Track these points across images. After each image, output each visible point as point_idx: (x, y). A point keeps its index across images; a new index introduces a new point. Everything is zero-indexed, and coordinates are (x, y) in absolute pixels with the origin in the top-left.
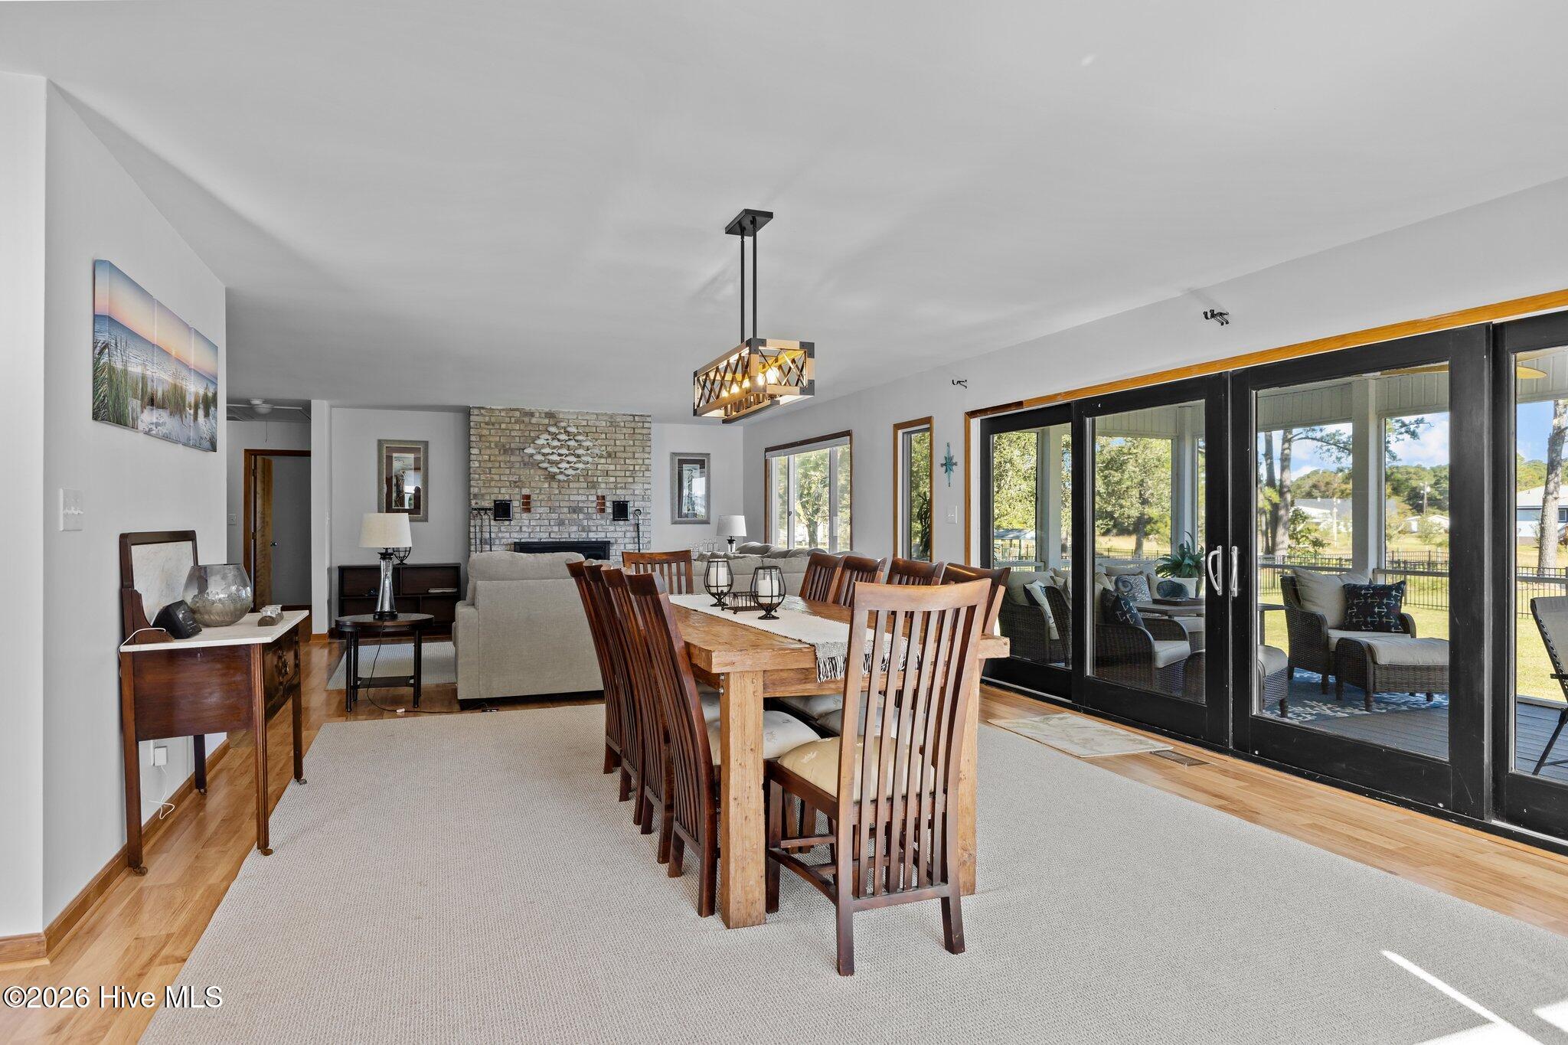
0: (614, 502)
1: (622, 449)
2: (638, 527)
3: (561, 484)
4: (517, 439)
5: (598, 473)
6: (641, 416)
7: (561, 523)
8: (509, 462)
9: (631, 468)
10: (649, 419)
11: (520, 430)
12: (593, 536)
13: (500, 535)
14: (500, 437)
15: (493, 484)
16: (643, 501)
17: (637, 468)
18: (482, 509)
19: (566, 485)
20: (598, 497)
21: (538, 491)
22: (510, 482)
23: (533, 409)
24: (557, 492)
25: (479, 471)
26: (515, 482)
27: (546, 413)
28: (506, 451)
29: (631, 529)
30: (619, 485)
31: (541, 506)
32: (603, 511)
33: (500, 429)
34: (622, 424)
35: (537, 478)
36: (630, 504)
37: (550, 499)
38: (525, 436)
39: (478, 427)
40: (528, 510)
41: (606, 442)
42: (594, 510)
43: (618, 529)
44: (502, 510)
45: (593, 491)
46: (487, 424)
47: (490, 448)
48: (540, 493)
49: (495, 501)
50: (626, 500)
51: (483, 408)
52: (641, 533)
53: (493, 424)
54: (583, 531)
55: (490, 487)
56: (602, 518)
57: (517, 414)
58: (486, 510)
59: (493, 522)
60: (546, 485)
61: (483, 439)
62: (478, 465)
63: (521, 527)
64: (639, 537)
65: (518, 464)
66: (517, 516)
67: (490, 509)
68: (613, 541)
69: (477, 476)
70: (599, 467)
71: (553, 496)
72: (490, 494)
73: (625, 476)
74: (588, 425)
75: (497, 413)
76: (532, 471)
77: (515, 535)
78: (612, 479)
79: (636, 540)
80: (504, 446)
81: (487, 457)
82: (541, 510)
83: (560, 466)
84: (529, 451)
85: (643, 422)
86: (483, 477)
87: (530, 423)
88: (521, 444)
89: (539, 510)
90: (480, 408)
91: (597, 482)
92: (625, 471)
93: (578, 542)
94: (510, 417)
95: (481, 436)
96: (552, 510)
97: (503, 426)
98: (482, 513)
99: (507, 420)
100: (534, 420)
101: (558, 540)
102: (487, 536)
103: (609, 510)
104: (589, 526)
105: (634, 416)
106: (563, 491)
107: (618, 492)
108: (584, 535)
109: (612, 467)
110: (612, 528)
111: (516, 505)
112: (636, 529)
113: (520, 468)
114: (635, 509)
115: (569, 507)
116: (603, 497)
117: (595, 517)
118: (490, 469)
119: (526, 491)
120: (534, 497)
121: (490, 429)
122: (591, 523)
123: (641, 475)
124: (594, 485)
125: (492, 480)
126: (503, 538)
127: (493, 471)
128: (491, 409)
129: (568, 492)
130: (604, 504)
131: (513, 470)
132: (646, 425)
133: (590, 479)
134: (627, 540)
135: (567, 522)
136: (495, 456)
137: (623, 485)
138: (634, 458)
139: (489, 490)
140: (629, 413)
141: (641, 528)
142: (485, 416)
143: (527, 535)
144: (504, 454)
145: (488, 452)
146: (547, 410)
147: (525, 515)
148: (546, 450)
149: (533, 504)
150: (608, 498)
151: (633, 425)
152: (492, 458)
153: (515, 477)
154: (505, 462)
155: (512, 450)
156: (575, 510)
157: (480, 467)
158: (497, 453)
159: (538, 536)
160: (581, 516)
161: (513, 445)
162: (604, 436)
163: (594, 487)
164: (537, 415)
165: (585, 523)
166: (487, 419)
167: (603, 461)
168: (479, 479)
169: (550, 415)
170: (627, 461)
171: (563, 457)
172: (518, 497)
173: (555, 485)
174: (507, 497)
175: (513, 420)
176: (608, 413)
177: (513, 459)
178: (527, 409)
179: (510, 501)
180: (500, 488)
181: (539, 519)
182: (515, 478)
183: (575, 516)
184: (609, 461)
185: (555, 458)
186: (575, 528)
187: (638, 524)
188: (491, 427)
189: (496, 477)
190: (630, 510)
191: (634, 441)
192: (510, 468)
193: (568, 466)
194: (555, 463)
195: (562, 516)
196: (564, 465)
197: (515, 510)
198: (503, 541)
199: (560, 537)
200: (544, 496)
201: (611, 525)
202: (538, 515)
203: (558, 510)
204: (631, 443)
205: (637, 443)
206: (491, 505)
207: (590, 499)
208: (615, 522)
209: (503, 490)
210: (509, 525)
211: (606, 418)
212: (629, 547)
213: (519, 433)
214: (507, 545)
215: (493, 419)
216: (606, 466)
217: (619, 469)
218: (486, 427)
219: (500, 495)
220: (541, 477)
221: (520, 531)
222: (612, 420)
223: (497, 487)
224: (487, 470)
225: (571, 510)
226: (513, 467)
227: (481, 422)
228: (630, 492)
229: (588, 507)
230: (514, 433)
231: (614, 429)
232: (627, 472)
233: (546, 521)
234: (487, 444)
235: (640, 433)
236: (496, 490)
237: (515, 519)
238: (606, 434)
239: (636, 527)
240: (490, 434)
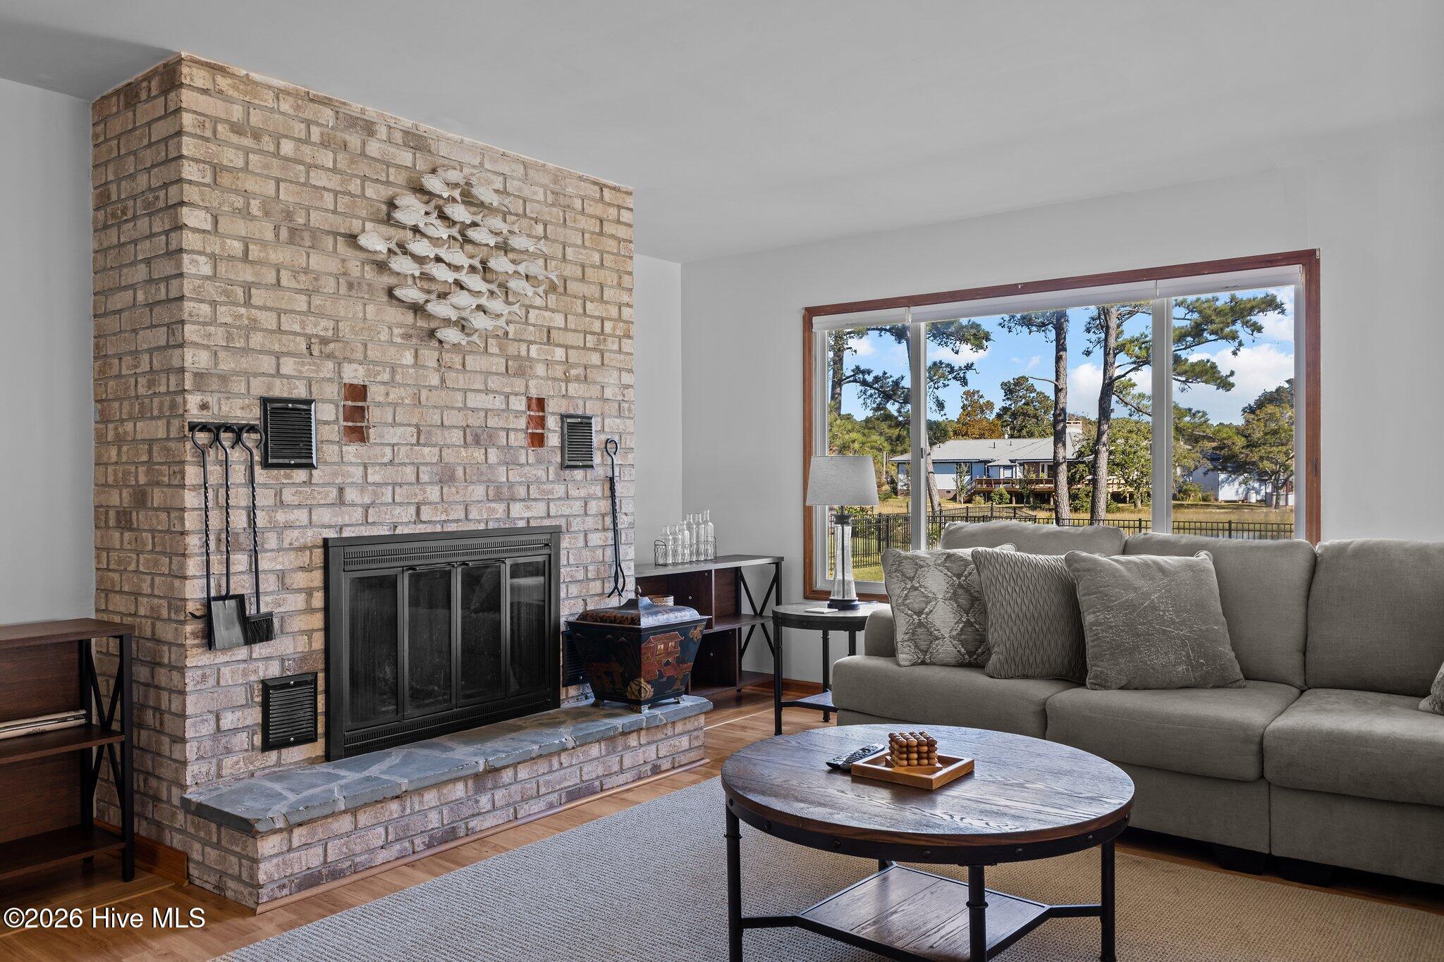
0: (563, 417)
1: (579, 273)
2: (612, 489)
3: (446, 357)
4: (328, 199)
5: (531, 333)
6: (615, 189)
7: (446, 477)
8: (306, 271)
9: (597, 326)
10: (629, 202)
11: (334, 170)
12: (520, 514)
13: (281, 517)
14: (278, 181)
15: (257, 340)
16: (619, 416)
17: (608, 326)
18: (228, 428)
19: (457, 360)
20: (529, 399)
21: (386, 377)
22: (309, 337)
23: (372, 112)
24: (435, 380)
25: (211, 290)
26: (324, 341)
27: (406, 133)
28: (294, 235)
29: (597, 490)
30: (573, 372)
31: (394, 424)
32: (538, 440)
33: (276, 154)
34: (578, 204)
35: (384, 336)
36: (596, 425)
37: (418, 403)
38: (350, 194)
39: (208, 134)
40: (358, 434)
41: (546, 249)
42: (522, 439)
43: (574, 493)
44: (286, 434)
45: (519, 385)
46: (237, 129)
47: (245, 213)
48: (391, 382)
50: (588, 413)
51: (221, 70)
52: (617, 501)
54: (498, 498)
55: (246, 350)
56: (539, 461)
57: (327, 115)
58: (238, 431)
59: (261, 475)
60: (408, 358)
61: (224, 180)
62: (206, 270)
63: (341, 490)
64: (614, 511)
65: (332, 282)
66: (331, 452)
67: (252, 429)
68: (563, 525)
69: (205, 309)
70: (533, 316)
71: (424, 393)
72: (248, 375)
73: (585, 347)
74: (506, 191)
75: (268, 99)
76: (372, 309)
77: (326, 516)
78: (559, 354)
79: (609, 520)
80: (289, 216)
81: (236, 247)
82: (394, 435)
83: (452, 300)
85: (619, 208)
86: (224, 314)
87: (363, 154)
88: (339, 219)
89: (388, 432)
90: (215, 67)
91: (528, 358)
92: (586, 333)
93: (489, 533)
94: (308, 123)
95: (217, 169)
96: (422, 435)
97: (287, 148)
98: (226, 438)
99: (299, 129)
101: (438, 529)
102: (239, 520)
103: (554, 440)
104: (511, 485)
105: (602, 187)
106: (451, 379)
107: (571, 390)
108: (500, 508)
109: (558, 320)
110: (559, 490)
111: (326, 417)
112: (608, 493)
113: (335, 296)
114: (603, 437)
115: (464, 429)
116: (541, 403)
117: (523, 460)
118: (248, 288)
119: (354, 374)
120: (375, 393)
121: (247, 152)
122: (513, 476)
123: (616, 347)
124: (519, 368)
125: (254, 326)
126: (289, 526)
127: (258, 297)
128: (248, 81)
129: (461, 381)
130: (541, 422)
131: (317, 301)
132: (626, 216)
133: (512, 349)
134: (590, 523)
135: (459, 472)
136: (263, 244)
137: (580, 371)
138: (602, 300)
139: (245, 363)
140: (592, 177)
141: (619, 489)
142: (229, 100)
143: (358, 514)
144: (291, 241)
145: (241, 227)
146: (407, 123)
147: (352, 451)
149: (374, 415)
150: (551, 406)
151: (598, 210)
152: (255, 253)
153: (324, 323)
154: (295, 274)
155: (315, 234)
156: (478, 437)
157: (214, 277)
158: (269, 235)
159: (388, 519)
160: (493, 456)
161: (316, 219)
162: (540, 229)
163: (521, 373)
164: (382, 132)
165: (502, 475)
166: (237, 113)
168: (213, 321)
169: (415, 140)
170: (589, 305)
171: (460, 276)
172: (332, 391)
173: (429, 356)
174: (300, 392)
175: (316, 133)
176: (550, 165)
177: (317, 262)
178: (356, 107)
179: (309, 402)
180: (278, 356)
181: (391, 462)
182: (322, 327)
183: (478, 454)
184: (552, 300)
185: (442, 274)
186: (478, 491)
187: (612, 480)
188: (247, 142)
189: (268, 319)
190: (597, 440)
191: (602, 253)
192: (309, 293)
194: (444, 292)
195: (449, 456)
197: (326, 433)
198: (292, 536)
199: (444, 517)
200: (402, 392)
201: (559, 480)
202: (388, 450)
203: (438, 437)
204: (597, 257)
205: (609, 260)
206: (253, 415)
207: (512, 406)
208: (567, 472)
209: (288, 366)
210: (309, 482)
211: (545, 180)
212: (595, 539)
213: (333, 182)
214: (301, 549)
215: (256, 119)
216: (547, 314)
217: (573, 327)
218: (234, 138)
219: (277, 382)
220: (397, 331)
221: (341, 501)
222: (557, 188)
223: (270, 353)
224: (239, 292)
225: (469, 439)
226: (316, 291)
227: (216, 121)
228: (595, 391)
229: (508, 430)
230: (318, 179)
231: (561, 214)
232: (589, 337)
233: (409, 472)
234: (239, 202)
235: (613, 237)
236: (267, 364)
237: (325, 463)
238: (545, 225)
239: (607, 486)
240: (246, 169)
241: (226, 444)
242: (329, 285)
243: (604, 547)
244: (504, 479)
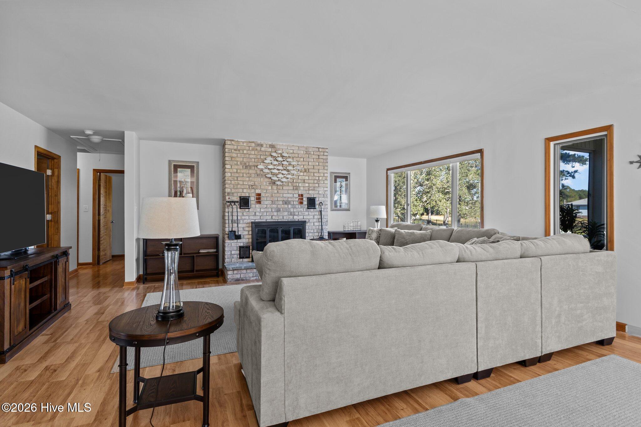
0: (308, 198)
1: (313, 167)
2: (321, 213)
3: (279, 187)
4: (253, 160)
5: (299, 181)
6: (323, 148)
7: (278, 210)
8: (248, 173)
9: (317, 178)
10: (327, 150)
11: (255, 154)
12: (296, 218)
13: (243, 217)
14: (243, 158)
15: (239, 186)
16: (324, 197)
17: (320, 178)
18: (233, 202)
19: (281, 187)
20: (299, 195)
21: (265, 191)
22: (249, 185)
23: (262, 143)
24: (276, 192)
25: (230, 178)
26: (252, 186)
27: (270, 145)
28: (246, 167)
29: (317, 213)
30: (310, 188)
31: (267, 200)
32: (301, 203)
33: (243, 153)
34: (312, 153)
35: (265, 184)
36: (317, 199)
37: (272, 196)
38: (258, 158)
39: (230, 152)
40: (259, 202)
41: (304, 163)
42: (297, 203)
43: (310, 214)
44: (244, 203)
45: (296, 192)
46: (235, 150)
47: (237, 165)
48: (266, 193)
49: (240, 197)
50: (314, 197)
51: (233, 140)
52: (322, 216)
53: (239, 151)
54: (291, 215)
55: (237, 188)
56: (301, 207)
57: (253, 145)
58: (234, 202)
59: (239, 210)
60: (270, 188)
61: (233, 159)
62: (230, 175)
63: (255, 213)
64: (321, 218)
66: (253, 206)
67: (237, 202)
68: (307, 220)
69: (229, 182)
70: (300, 177)
71: (273, 194)
72: (237, 193)
73: (314, 183)
74: (293, 153)
75: (241, 144)
76: (262, 179)
77: (252, 217)
78: (307, 185)
79: (320, 220)
80: (245, 164)
81: (235, 170)
82: (267, 203)
83: (278, 176)
84: (261, 167)
85: (324, 152)
86: (233, 182)
87: (261, 150)
88: (255, 163)
89: (266, 202)
90: (231, 140)
91: (299, 186)
92: (314, 180)
93: (288, 222)
94: (249, 147)
95: (232, 157)
96: (273, 202)
97: (245, 152)
98: (233, 204)
99: (247, 148)
100: (263, 149)
101: (277, 220)
102: (235, 218)
103: (305, 203)
104: (294, 212)
105: (319, 148)
106: (280, 191)
107: (310, 192)
108: (291, 217)
109: (307, 178)
110: (307, 213)
111: (253, 199)
112: (320, 214)
113: (254, 177)
114: (319, 202)
115: (283, 201)
116: (302, 195)
117: (297, 207)
118: (237, 177)
119: (258, 191)
120: (263, 195)
121: (237, 154)
122: (295, 210)
123: (323, 182)
124: (296, 188)
125: (238, 184)
126: (245, 219)
127: (239, 179)
128: (238, 141)
129: (282, 192)
130: (302, 199)
131: (251, 178)
132: (326, 154)
133: (295, 185)
134: (315, 220)
135: (281, 209)
136: (240, 169)
137: (313, 188)
138: (319, 172)
139: (237, 191)
140: (316, 147)
141: (323, 213)
142: (234, 145)
143: (259, 217)
144: (246, 168)
145: (236, 167)
146: (270, 143)
147: (258, 206)
148: (271, 167)
149: (262, 199)
150: (304, 196)
151: (318, 153)
152: (239, 171)
153: (252, 182)
154: (246, 174)
155: (250, 166)
156: (286, 203)
158: (241, 168)
159: (265, 218)
160: (290, 206)
161: (251, 164)
162: (302, 159)
163: (297, 189)
164: (265, 146)
165: (292, 210)
166: (235, 147)
167: (302, 174)
168: (231, 184)
169: (272, 146)
170: (315, 174)
171: (280, 171)
172: (254, 195)
173: (275, 187)
174: (247, 195)
175: (251, 148)
176: (305, 146)
177: (251, 171)
178: (259, 142)
179: (249, 197)
180: (243, 189)
181: (266, 208)
182: (252, 183)
183: (286, 206)
184: (305, 174)
185: (275, 171)
186: (286, 213)
187: (321, 211)
188: (237, 152)
189: (241, 183)
190: (317, 203)
191: (319, 162)
192: (249, 177)
193: (283, 176)
194: (276, 175)
195: (279, 206)
196: (280, 176)
197: (252, 202)
198: (246, 221)
199: (278, 218)
200: (269, 194)
201: (306, 211)
202: (265, 206)
203: (277, 203)
204: (317, 164)
205: (321, 164)
206: (238, 199)
207: (294, 196)
208: (309, 209)
209: (245, 191)
210: (249, 211)
211: (304, 149)
212: (316, 224)
213: (254, 156)
214: (247, 223)
215: (239, 148)
216: (304, 177)
217: (311, 179)
218: (235, 152)
219: (243, 193)
220: (267, 183)
221: (255, 215)
222: (307, 150)
223: (241, 188)
224: (236, 178)
225: (284, 203)
226: (251, 177)
227: (231, 149)
228: (317, 192)
229: (293, 201)
230: (251, 156)
231: (308, 155)
232: (315, 181)
233: (270, 210)
234: (236, 163)
235: (322, 159)
236: (241, 190)
237: (252, 208)
238: (304, 159)
239: (320, 213)
240: (237, 157)
241: (233, 205)
242: (253, 175)
243: (319, 226)
244: (292, 211)
